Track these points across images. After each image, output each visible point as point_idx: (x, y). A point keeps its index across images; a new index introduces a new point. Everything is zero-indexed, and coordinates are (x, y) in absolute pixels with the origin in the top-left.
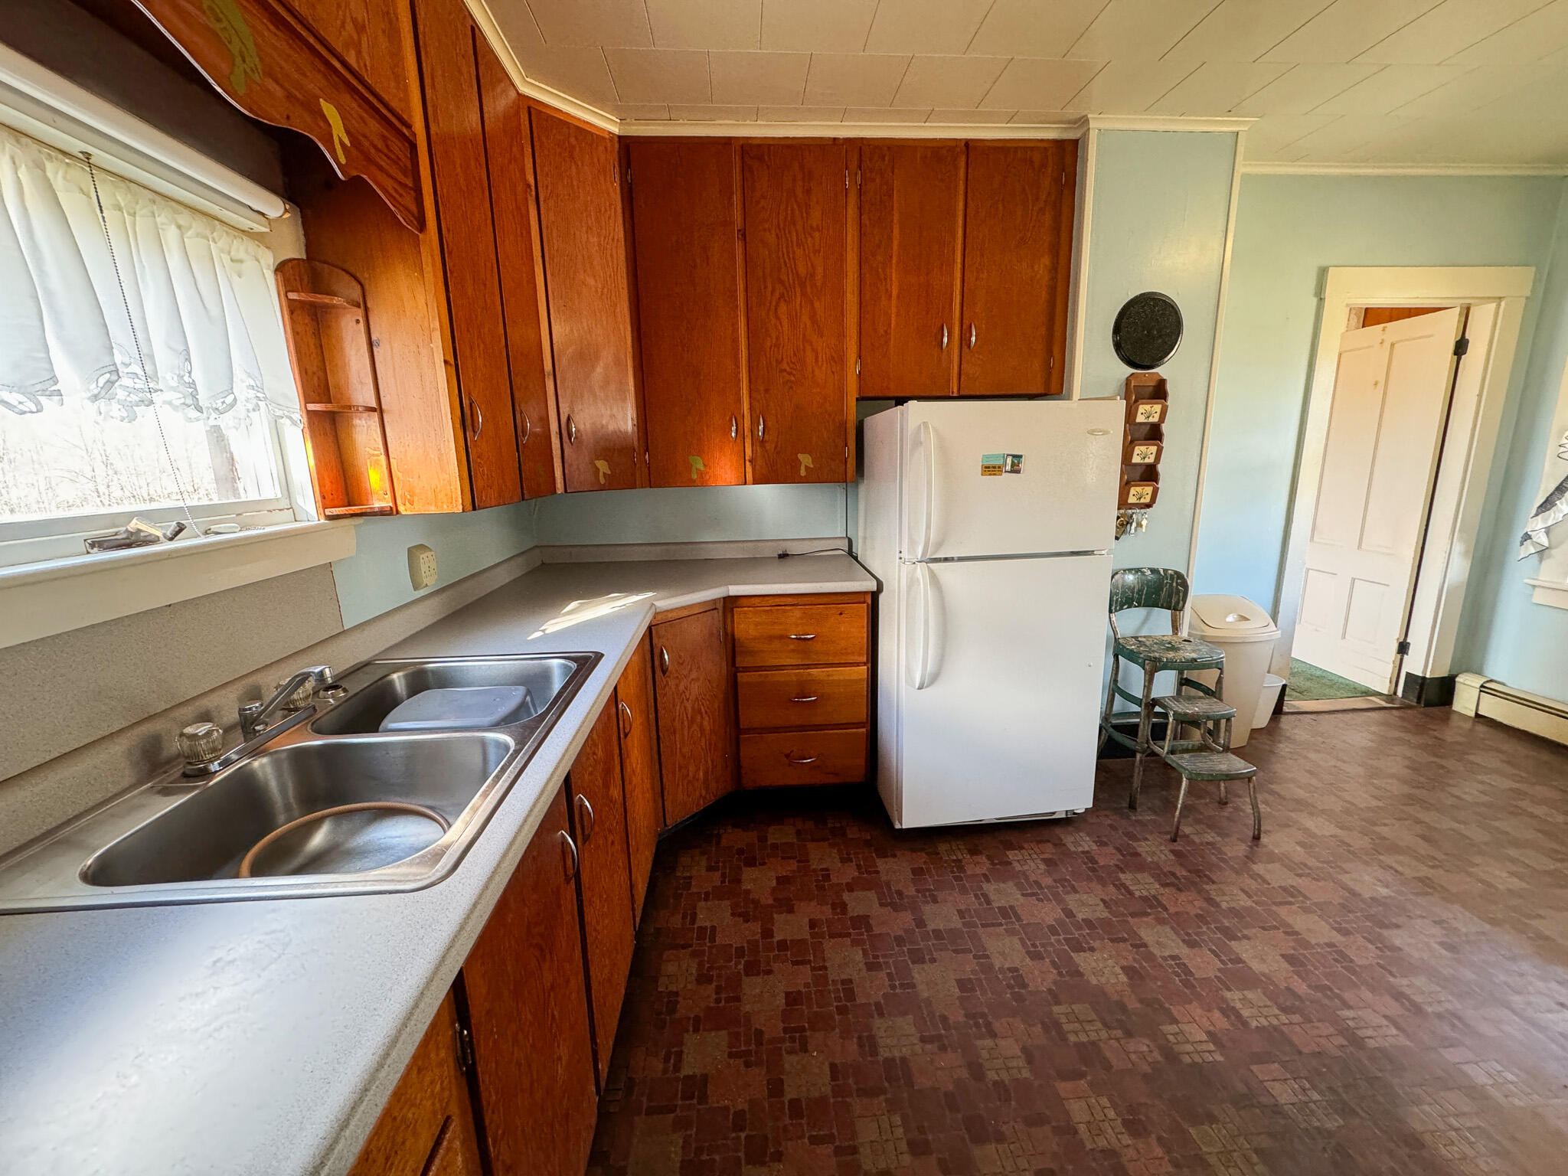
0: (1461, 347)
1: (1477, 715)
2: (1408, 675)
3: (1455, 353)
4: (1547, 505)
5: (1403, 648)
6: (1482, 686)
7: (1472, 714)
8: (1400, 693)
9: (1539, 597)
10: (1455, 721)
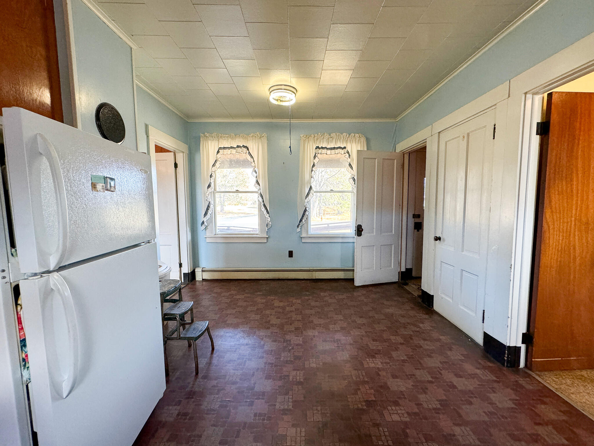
0: (176, 166)
1: (203, 279)
2: (184, 274)
3: (175, 167)
4: (206, 214)
5: (181, 265)
6: (202, 270)
7: (201, 280)
8: (183, 281)
9: (208, 240)
10: (197, 283)
